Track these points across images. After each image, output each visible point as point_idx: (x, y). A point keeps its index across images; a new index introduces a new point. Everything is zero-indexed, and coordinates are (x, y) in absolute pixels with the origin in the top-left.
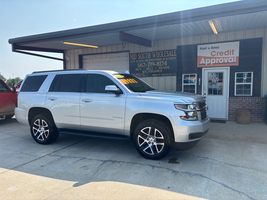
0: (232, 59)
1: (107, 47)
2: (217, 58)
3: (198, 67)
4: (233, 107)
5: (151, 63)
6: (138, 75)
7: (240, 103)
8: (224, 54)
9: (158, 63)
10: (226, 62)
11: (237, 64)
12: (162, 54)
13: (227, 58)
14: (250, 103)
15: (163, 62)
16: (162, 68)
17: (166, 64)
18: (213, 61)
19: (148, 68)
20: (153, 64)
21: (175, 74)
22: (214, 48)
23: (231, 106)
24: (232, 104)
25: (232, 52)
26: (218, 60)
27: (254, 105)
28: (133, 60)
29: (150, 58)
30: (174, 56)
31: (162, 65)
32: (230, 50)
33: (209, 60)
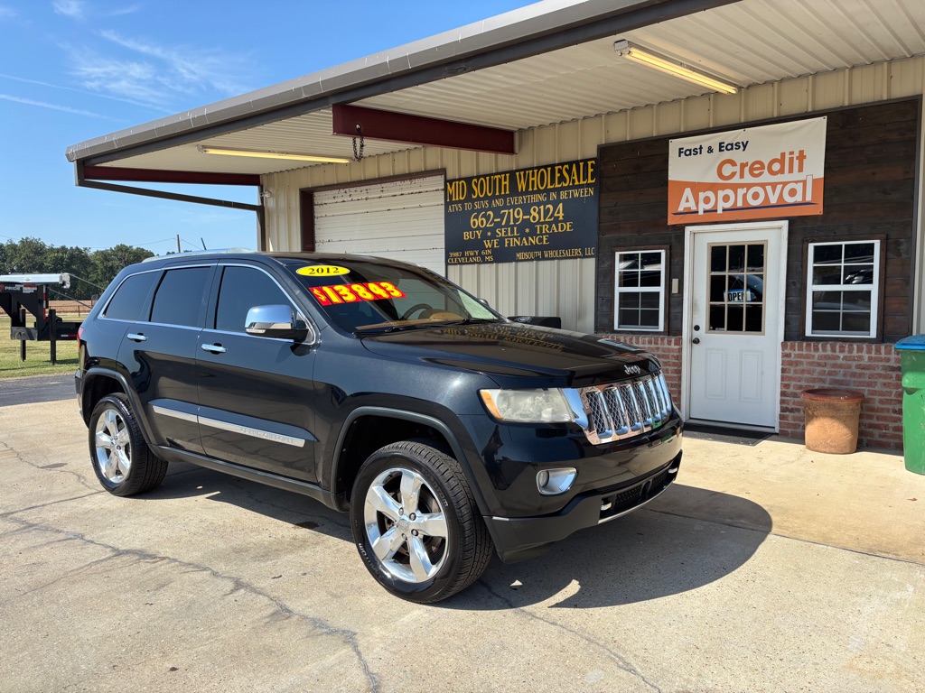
0: (799, 187)
1: (378, 161)
2: (742, 186)
3: (669, 223)
4: (799, 383)
5: (511, 211)
6: (472, 257)
7: (825, 365)
8: (766, 171)
9: (534, 210)
10: (773, 200)
11: (818, 210)
12: (548, 178)
13: (779, 187)
14: (864, 368)
15: (550, 206)
16: (549, 229)
17: (561, 215)
18: (726, 198)
19: (501, 232)
20: (518, 214)
21: (590, 251)
22: (729, 147)
23: (790, 379)
24: (795, 372)
25: (796, 163)
26: (745, 196)
27: (880, 376)
28: (456, 202)
29: (508, 196)
30: (588, 185)
31: (547, 220)
32: (792, 153)
33: (710, 194)
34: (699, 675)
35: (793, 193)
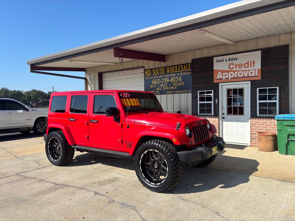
0: (253, 71)
1: (123, 64)
2: (236, 71)
3: (214, 82)
4: (256, 130)
5: (165, 79)
7: (264, 125)
8: (243, 67)
9: (172, 79)
10: (246, 75)
11: (259, 78)
12: (176, 69)
13: (247, 71)
15: (177, 77)
16: (177, 84)
17: (181, 80)
18: (231, 75)
19: (162, 85)
20: (167, 80)
21: (190, 91)
22: (232, 60)
23: (253, 129)
25: (252, 64)
26: (237, 74)
28: (148, 76)
29: (164, 74)
30: (189, 71)
31: (176, 81)
32: (251, 61)
33: (226, 73)
34: (240, 216)
35: (251, 73)
